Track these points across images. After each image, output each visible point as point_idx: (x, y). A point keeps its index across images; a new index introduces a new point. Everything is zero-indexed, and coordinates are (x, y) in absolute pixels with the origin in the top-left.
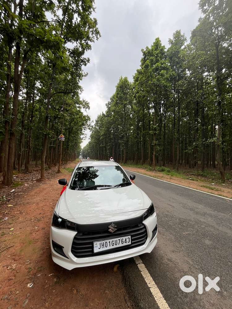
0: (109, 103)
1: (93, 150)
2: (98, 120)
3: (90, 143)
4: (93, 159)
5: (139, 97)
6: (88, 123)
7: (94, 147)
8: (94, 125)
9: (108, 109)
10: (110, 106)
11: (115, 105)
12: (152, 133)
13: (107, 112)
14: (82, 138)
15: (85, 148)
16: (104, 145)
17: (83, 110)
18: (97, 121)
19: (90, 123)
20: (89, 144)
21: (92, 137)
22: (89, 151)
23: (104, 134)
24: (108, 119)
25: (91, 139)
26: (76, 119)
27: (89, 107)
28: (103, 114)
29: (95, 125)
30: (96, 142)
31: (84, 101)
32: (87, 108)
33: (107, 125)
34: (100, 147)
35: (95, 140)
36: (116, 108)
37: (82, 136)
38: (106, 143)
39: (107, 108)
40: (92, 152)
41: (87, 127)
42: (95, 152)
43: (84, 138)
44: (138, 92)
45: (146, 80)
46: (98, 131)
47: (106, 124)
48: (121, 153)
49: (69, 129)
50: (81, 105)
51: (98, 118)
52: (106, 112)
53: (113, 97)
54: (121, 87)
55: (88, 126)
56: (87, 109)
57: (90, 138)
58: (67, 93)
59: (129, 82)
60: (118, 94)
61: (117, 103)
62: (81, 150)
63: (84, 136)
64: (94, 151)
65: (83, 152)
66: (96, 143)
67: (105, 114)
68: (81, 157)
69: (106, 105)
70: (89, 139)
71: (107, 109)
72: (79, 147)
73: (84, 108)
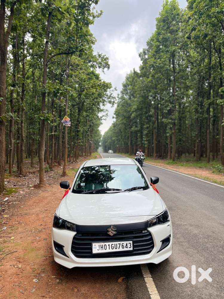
0: (144, 52)
1: (120, 137)
2: (127, 83)
3: (114, 125)
4: (122, 153)
5: (197, 37)
6: (108, 93)
7: (121, 132)
8: (120, 93)
9: (143, 63)
10: (147, 57)
11: (154, 55)
12: (221, 103)
13: (142, 68)
14: (101, 117)
15: (107, 133)
16: (139, 128)
17: (98, 71)
18: (125, 86)
19: (112, 92)
20: (114, 127)
21: (117, 113)
22: (113, 139)
23: (138, 109)
24: (144, 81)
25: (117, 118)
26: (87, 89)
27: (109, 65)
28: (135, 73)
29: (123, 94)
30: (125, 122)
31: (100, 56)
32: (105, 67)
33: (142, 92)
34: (131, 132)
35: (122, 120)
36: (155, 61)
37: (100, 115)
38: (142, 125)
39: (142, 60)
40: (118, 140)
41: (106, 99)
42: (124, 140)
43: (104, 118)
44: (194, 29)
45: (206, 6)
46: (127, 104)
47: (141, 90)
48: (169, 141)
49: (78, 104)
50: (95, 64)
51: (127, 79)
52: (140, 67)
53: (152, 40)
54: (164, 21)
55: (108, 98)
56: (106, 69)
57: (115, 116)
58: (70, 53)
59: (179, 9)
60: (159, 34)
61: (158, 51)
62: (100, 138)
63: (104, 114)
64: (122, 138)
65: (105, 141)
66: (125, 124)
67: (139, 72)
68: (100, 149)
69: (140, 55)
70: (113, 118)
71: (141, 63)
72: (96, 133)
73: (100, 67)
